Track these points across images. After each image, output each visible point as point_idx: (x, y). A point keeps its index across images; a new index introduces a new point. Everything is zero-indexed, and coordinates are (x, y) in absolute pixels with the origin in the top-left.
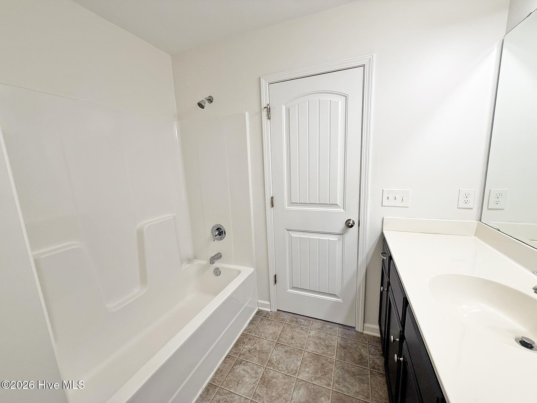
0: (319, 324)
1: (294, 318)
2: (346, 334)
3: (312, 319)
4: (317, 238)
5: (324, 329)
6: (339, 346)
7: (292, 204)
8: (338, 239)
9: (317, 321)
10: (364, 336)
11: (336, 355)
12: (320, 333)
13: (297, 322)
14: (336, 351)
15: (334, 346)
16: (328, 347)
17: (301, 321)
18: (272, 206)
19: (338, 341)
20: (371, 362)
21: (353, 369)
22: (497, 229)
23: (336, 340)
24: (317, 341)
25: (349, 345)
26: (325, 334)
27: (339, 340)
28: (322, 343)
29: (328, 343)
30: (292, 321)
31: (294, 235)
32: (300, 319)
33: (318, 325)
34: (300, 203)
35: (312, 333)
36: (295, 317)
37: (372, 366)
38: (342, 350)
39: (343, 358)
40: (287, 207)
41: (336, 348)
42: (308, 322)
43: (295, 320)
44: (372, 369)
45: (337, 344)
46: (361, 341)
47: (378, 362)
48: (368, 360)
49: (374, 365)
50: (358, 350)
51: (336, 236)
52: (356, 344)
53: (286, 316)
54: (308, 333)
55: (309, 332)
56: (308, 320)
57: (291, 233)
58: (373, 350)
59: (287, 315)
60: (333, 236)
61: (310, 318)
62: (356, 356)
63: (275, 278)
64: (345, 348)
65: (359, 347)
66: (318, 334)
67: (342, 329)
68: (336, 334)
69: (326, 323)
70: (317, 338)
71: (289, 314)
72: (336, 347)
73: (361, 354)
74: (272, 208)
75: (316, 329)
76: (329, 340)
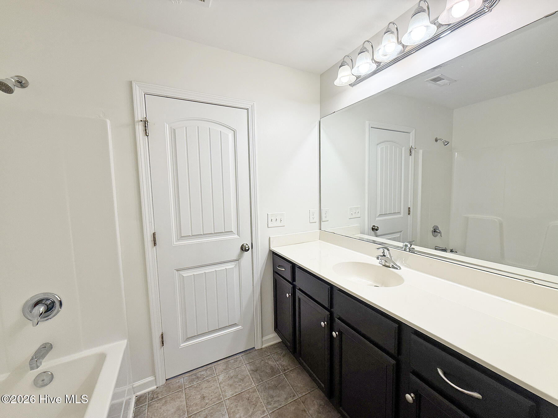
0: (223, 365)
1: (192, 377)
2: (251, 358)
3: (213, 365)
4: (214, 270)
5: (229, 366)
6: (251, 372)
7: (182, 237)
8: (235, 266)
9: (219, 362)
10: (264, 350)
11: (254, 382)
12: (228, 373)
13: (198, 378)
14: (251, 378)
15: (247, 375)
16: (242, 380)
17: (202, 374)
18: (155, 244)
19: (247, 369)
20: (280, 367)
21: (273, 382)
22: (333, 233)
23: (246, 369)
24: (231, 382)
25: (258, 365)
26: (234, 370)
27: (248, 367)
28: (236, 380)
29: (241, 376)
30: (192, 381)
31: (185, 274)
32: (200, 373)
33: (221, 366)
34: (192, 235)
35: (221, 378)
36: (192, 375)
37: (283, 369)
38: (256, 374)
39: (260, 380)
40: (176, 242)
41: (250, 376)
42: (210, 370)
43: (194, 377)
44: (284, 372)
45: (249, 372)
46: (265, 355)
47: (284, 363)
48: (278, 367)
49: (283, 368)
50: (267, 364)
51: (233, 263)
52: (262, 360)
53: (181, 380)
54: (217, 381)
55: (217, 379)
56: (209, 368)
57: (182, 273)
58: (276, 356)
59: (181, 378)
60: (229, 264)
61: (210, 365)
62: (268, 371)
63: (162, 338)
64: (256, 371)
65: (266, 361)
66: (227, 374)
67: (245, 356)
68: (243, 363)
69: (228, 359)
70: (228, 379)
71: (183, 376)
72: (249, 374)
73: (271, 367)
74: (155, 248)
75: (222, 372)
76: (240, 373)
